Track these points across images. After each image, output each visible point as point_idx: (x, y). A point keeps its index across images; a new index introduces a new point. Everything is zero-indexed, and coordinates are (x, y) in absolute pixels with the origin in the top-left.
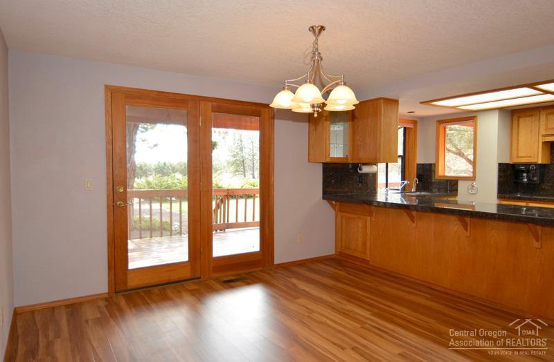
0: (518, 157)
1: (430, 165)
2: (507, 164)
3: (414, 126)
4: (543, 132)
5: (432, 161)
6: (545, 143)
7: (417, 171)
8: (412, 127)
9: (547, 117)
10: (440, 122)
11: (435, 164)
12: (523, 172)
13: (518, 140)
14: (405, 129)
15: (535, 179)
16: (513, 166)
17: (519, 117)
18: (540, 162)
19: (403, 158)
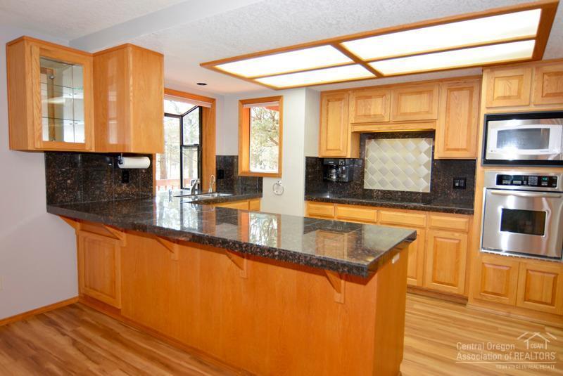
0: (327, 150)
1: (233, 157)
2: (317, 158)
3: (212, 106)
4: (352, 120)
5: (235, 153)
6: (355, 133)
7: (217, 165)
8: (210, 107)
9: (356, 102)
10: (243, 102)
11: (238, 156)
12: (332, 167)
13: (327, 129)
14: (201, 108)
15: (344, 176)
16: (322, 159)
17: (328, 101)
18: (349, 157)
19: (200, 148)
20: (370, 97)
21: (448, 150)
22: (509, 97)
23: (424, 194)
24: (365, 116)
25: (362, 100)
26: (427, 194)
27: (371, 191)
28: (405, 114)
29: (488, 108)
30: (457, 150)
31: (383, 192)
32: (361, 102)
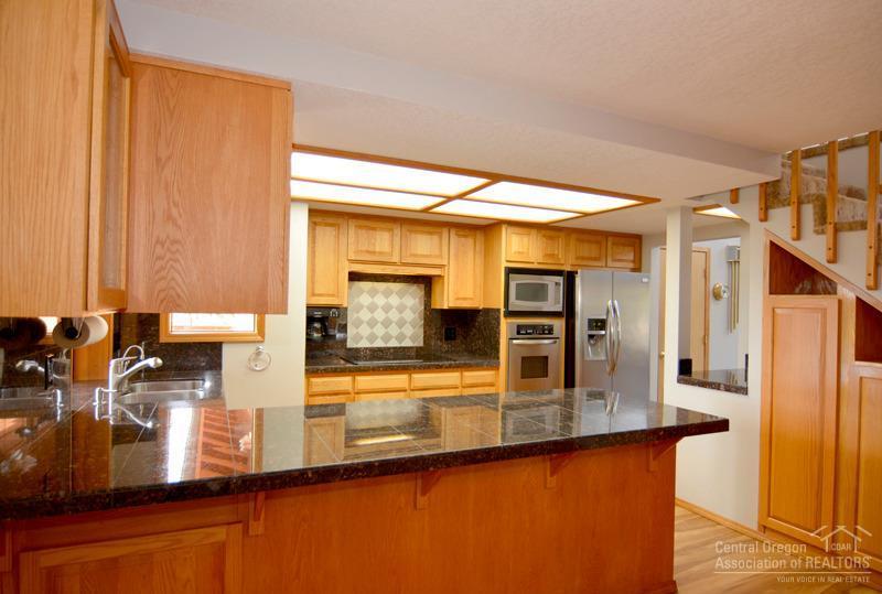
0: (314, 294)
4: (351, 255)
9: (357, 232)
17: (315, 224)
18: (345, 305)
20: (374, 229)
21: (458, 299)
22: (522, 253)
23: (418, 349)
24: (368, 252)
25: (364, 231)
26: (421, 348)
27: (357, 350)
28: (415, 255)
29: (508, 261)
30: (465, 299)
31: (372, 350)
32: (363, 232)
